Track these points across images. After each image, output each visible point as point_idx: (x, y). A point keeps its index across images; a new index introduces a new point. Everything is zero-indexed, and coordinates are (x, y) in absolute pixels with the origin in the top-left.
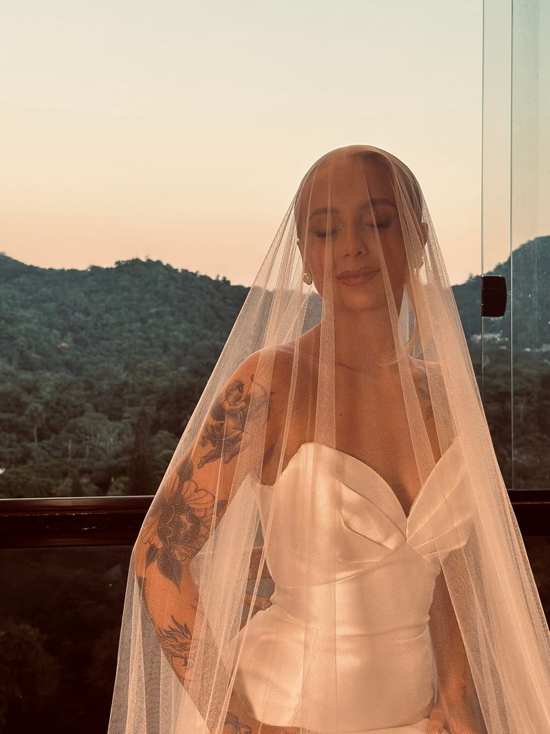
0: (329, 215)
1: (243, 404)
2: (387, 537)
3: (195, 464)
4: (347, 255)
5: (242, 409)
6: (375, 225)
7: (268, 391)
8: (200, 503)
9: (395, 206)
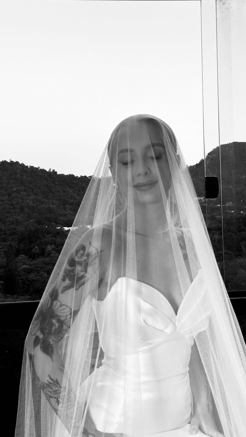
0: (129, 153)
1: (86, 258)
2: (166, 327)
3: (60, 291)
4: (140, 175)
5: (85, 261)
6: (154, 157)
7: (99, 250)
8: (63, 313)
9: (164, 147)
